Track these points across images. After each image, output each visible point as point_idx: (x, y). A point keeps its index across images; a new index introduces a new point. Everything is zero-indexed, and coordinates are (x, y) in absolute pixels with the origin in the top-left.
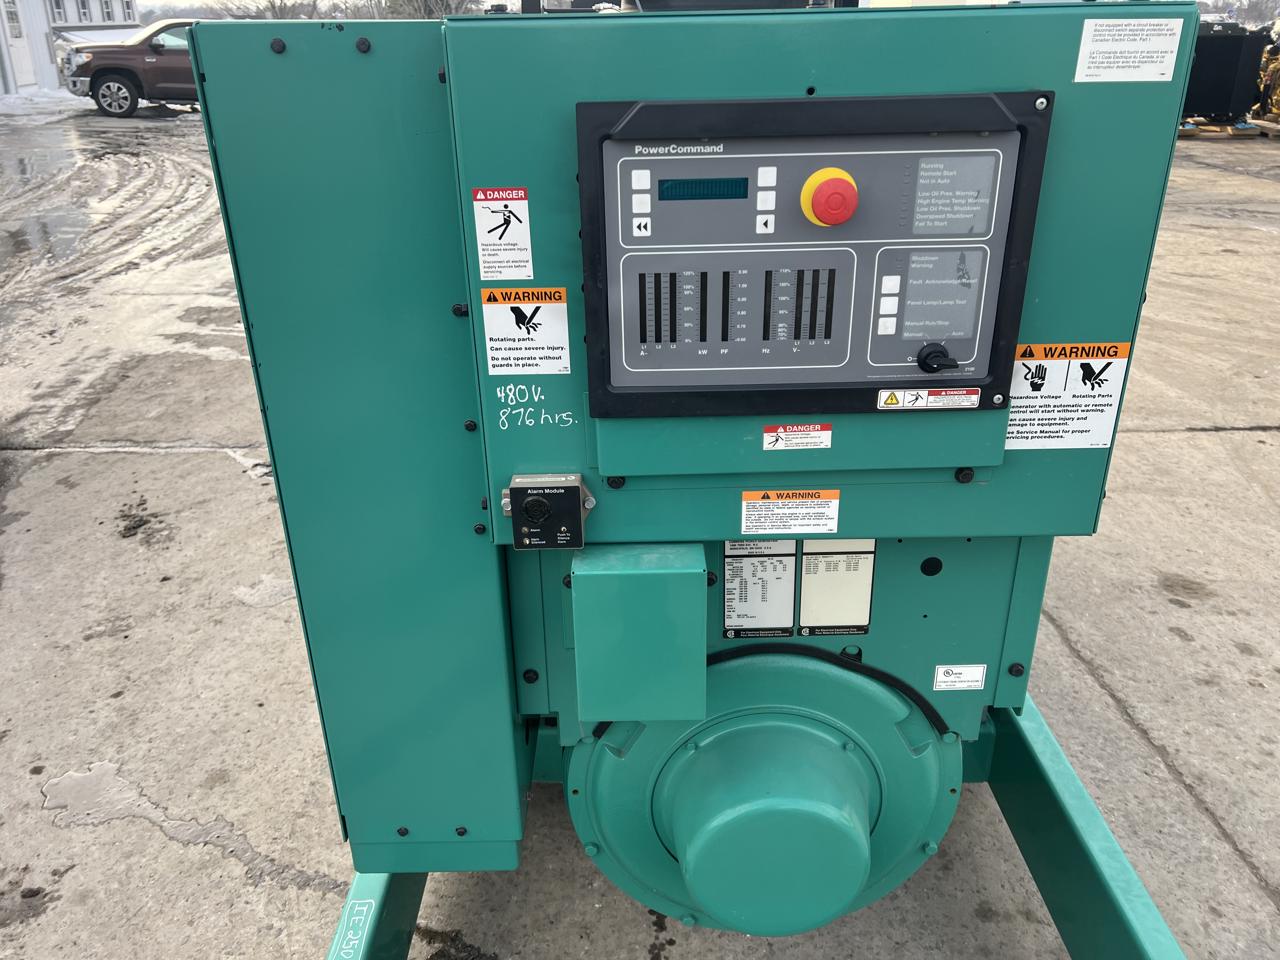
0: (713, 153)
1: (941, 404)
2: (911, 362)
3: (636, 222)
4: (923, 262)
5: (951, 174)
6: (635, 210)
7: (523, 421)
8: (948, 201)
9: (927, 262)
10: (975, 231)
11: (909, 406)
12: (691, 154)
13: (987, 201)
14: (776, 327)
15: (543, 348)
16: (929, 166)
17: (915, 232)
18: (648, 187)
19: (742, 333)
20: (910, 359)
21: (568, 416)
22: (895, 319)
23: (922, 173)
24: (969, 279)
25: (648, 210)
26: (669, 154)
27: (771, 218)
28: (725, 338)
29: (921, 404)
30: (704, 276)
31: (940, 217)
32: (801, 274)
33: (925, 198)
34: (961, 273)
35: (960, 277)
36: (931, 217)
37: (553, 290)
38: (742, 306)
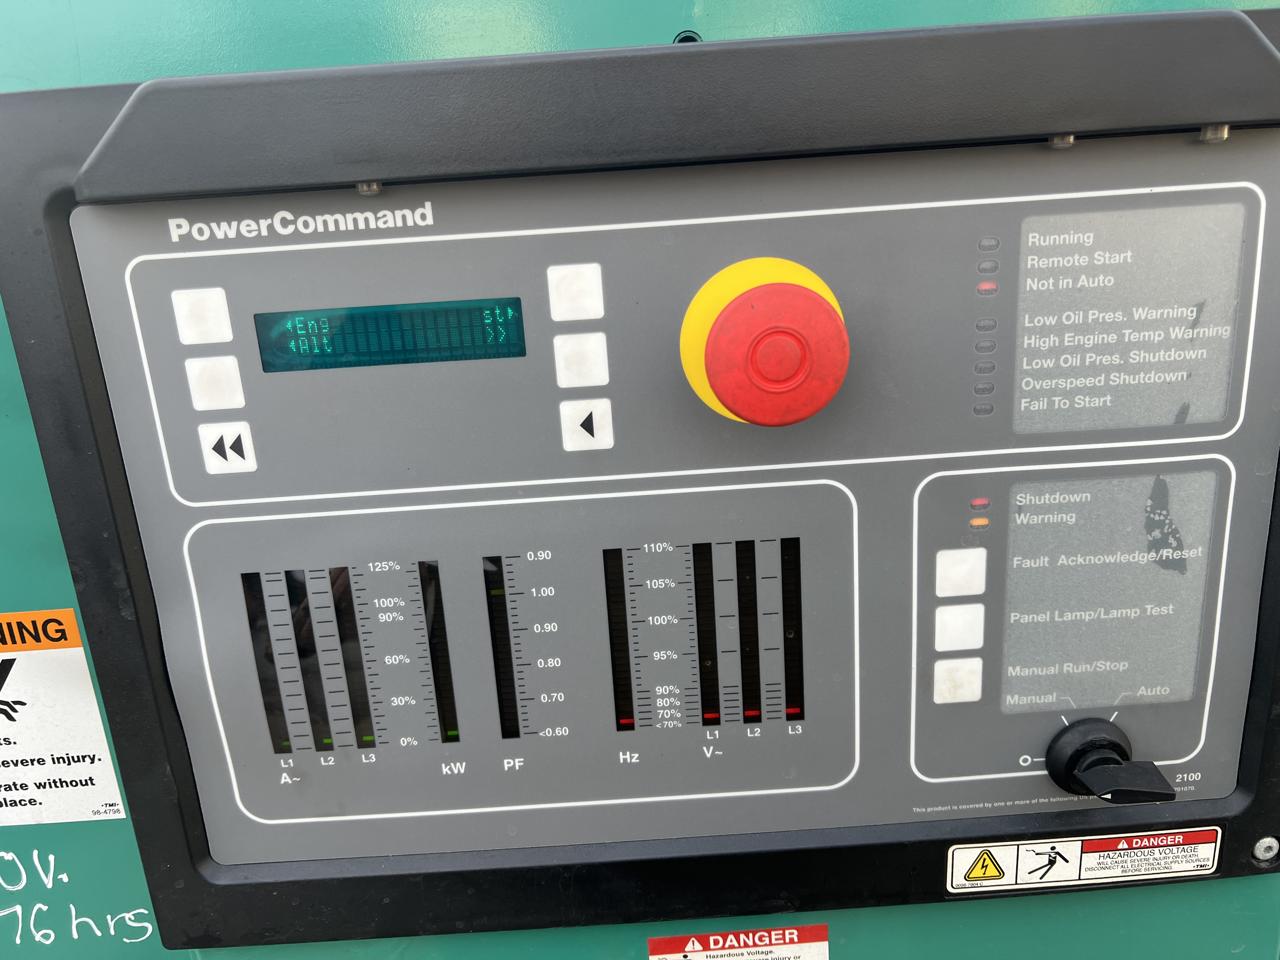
0: (405, 231)
1: (1118, 872)
2: (1029, 768)
3: (208, 434)
4: (1048, 509)
5: (1118, 259)
6: (200, 404)
7: (26, 933)
8: (1112, 338)
9: (1061, 508)
10: (1196, 416)
11: (1030, 880)
12: (339, 235)
13: (1225, 331)
14: (649, 696)
15: (41, 761)
16: (1050, 240)
17: (1020, 427)
18: (226, 334)
19: (555, 716)
20: (1025, 760)
21: (138, 918)
22: (977, 663)
23: (1031, 261)
24: (1180, 547)
25: (238, 401)
26: (273, 238)
27: (602, 410)
28: (510, 728)
29: (1062, 875)
30: (429, 574)
31: (1089, 382)
32: (702, 554)
33: (1044, 332)
34: (1157, 533)
35: (1156, 546)
36: (1062, 383)
37: (41, 617)
38: (549, 646)
